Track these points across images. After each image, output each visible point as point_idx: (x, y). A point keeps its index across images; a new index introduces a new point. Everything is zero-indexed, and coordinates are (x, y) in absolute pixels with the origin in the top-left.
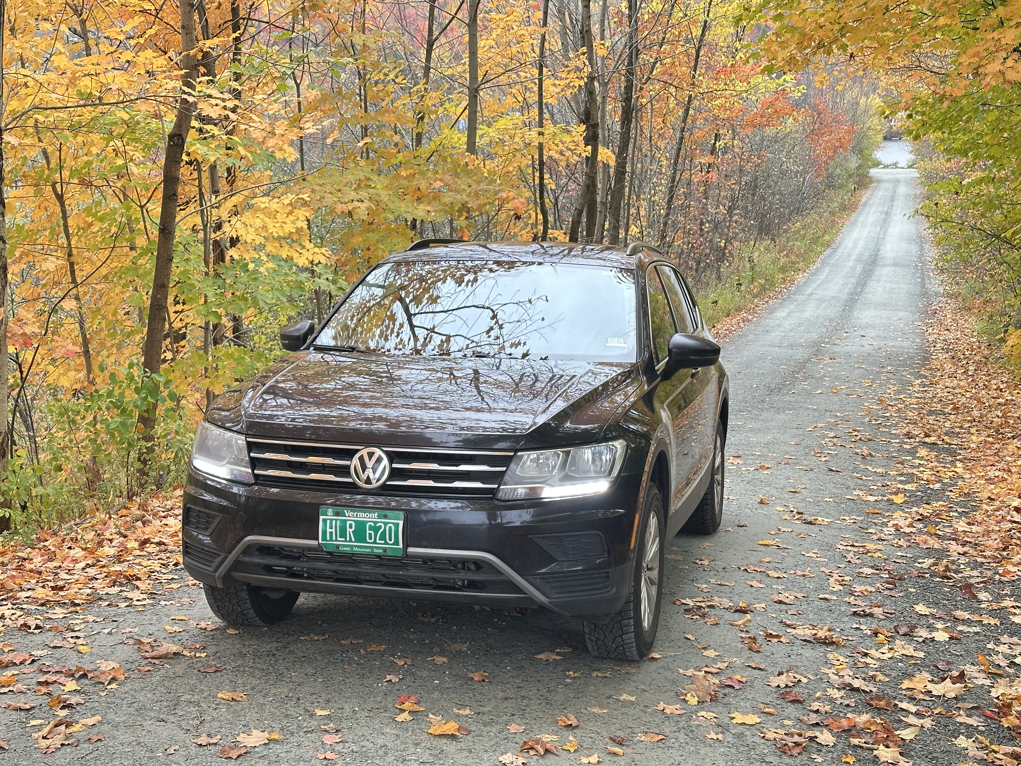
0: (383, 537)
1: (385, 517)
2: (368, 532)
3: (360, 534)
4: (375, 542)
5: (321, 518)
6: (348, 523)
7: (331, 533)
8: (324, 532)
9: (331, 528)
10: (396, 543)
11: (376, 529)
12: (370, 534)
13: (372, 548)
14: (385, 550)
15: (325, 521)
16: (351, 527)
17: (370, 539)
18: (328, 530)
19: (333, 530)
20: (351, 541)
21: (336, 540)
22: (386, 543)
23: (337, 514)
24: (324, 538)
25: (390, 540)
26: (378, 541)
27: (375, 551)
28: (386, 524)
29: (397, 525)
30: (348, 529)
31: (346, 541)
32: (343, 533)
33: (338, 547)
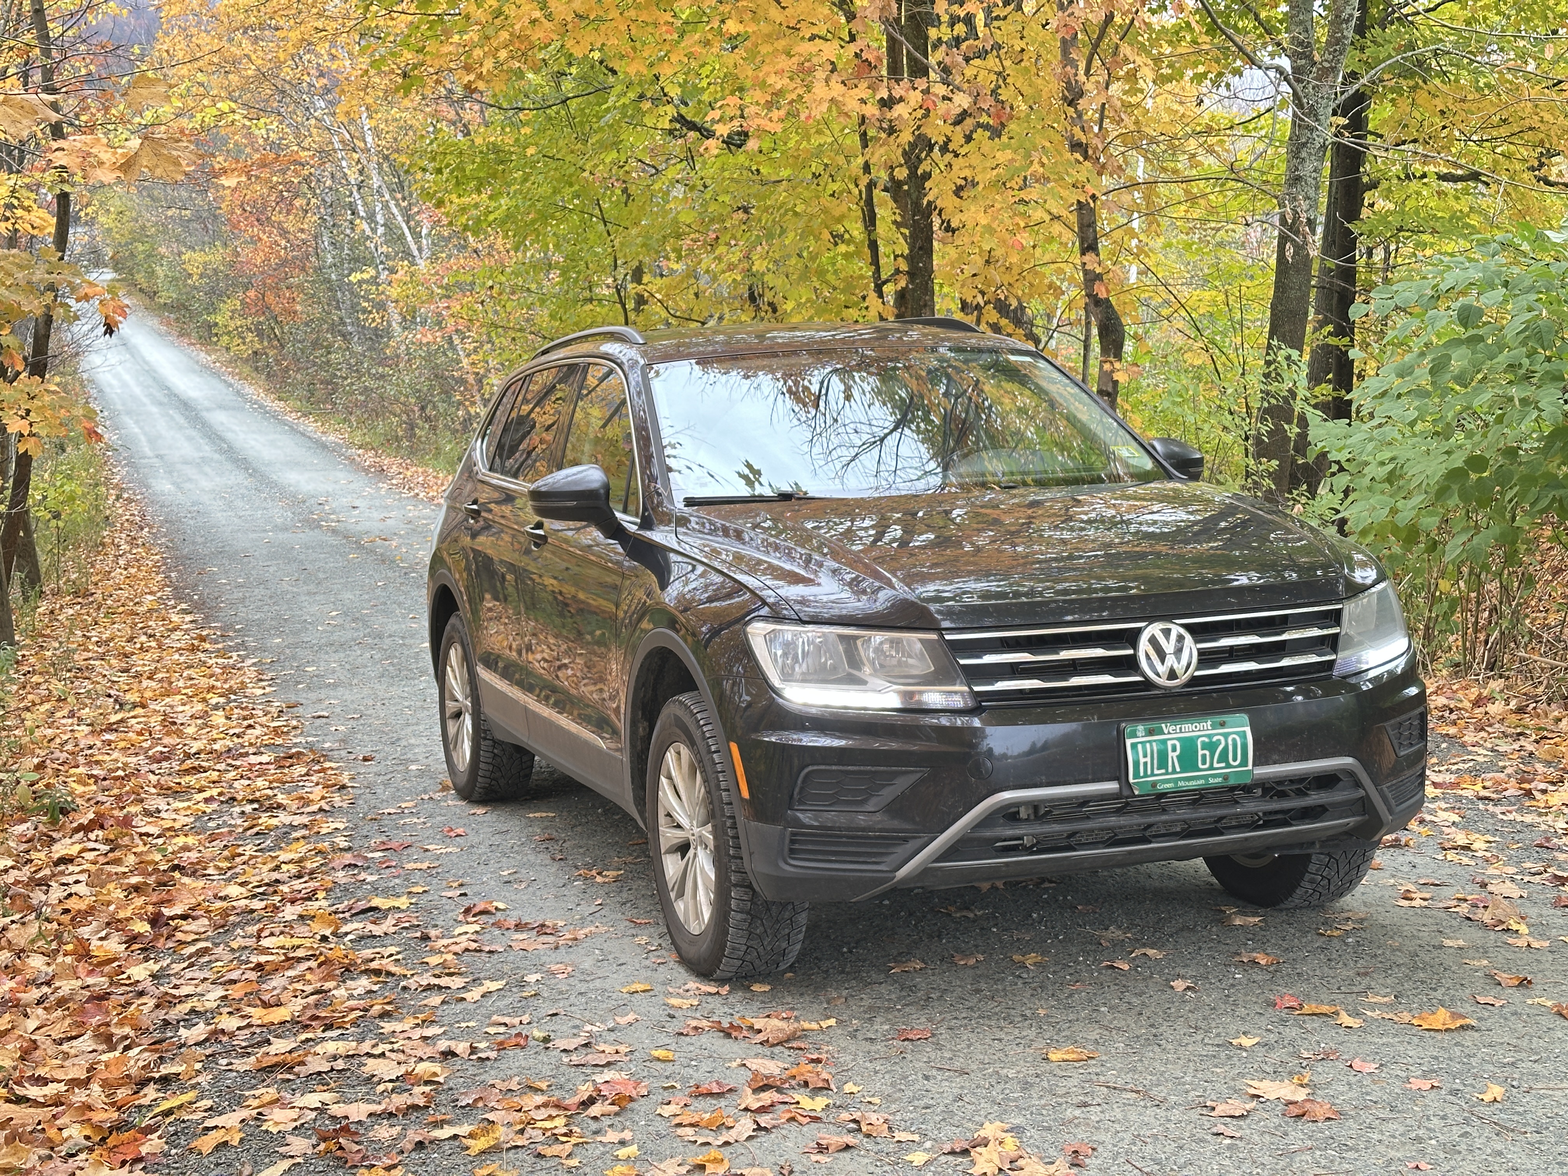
0: (1224, 757)
1: (1223, 725)
2: (1200, 752)
3: (1188, 760)
4: (1211, 768)
5: (1129, 742)
6: (1170, 743)
7: (1145, 764)
8: (1136, 764)
9: (1145, 756)
10: (1244, 763)
11: (1211, 747)
12: (1204, 756)
13: (1205, 777)
14: (1226, 777)
15: (1134, 746)
16: (1174, 750)
17: (1204, 763)
18: (1142, 760)
19: (1148, 759)
20: (1174, 771)
21: (1153, 775)
22: (1229, 766)
23: (1151, 732)
24: (1136, 775)
25: (1235, 760)
26: (1216, 765)
27: (1211, 781)
28: (1226, 736)
29: (1243, 735)
30: (1170, 754)
31: (1167, 773)
32: (1163, 762)
33: (1154, 784)
